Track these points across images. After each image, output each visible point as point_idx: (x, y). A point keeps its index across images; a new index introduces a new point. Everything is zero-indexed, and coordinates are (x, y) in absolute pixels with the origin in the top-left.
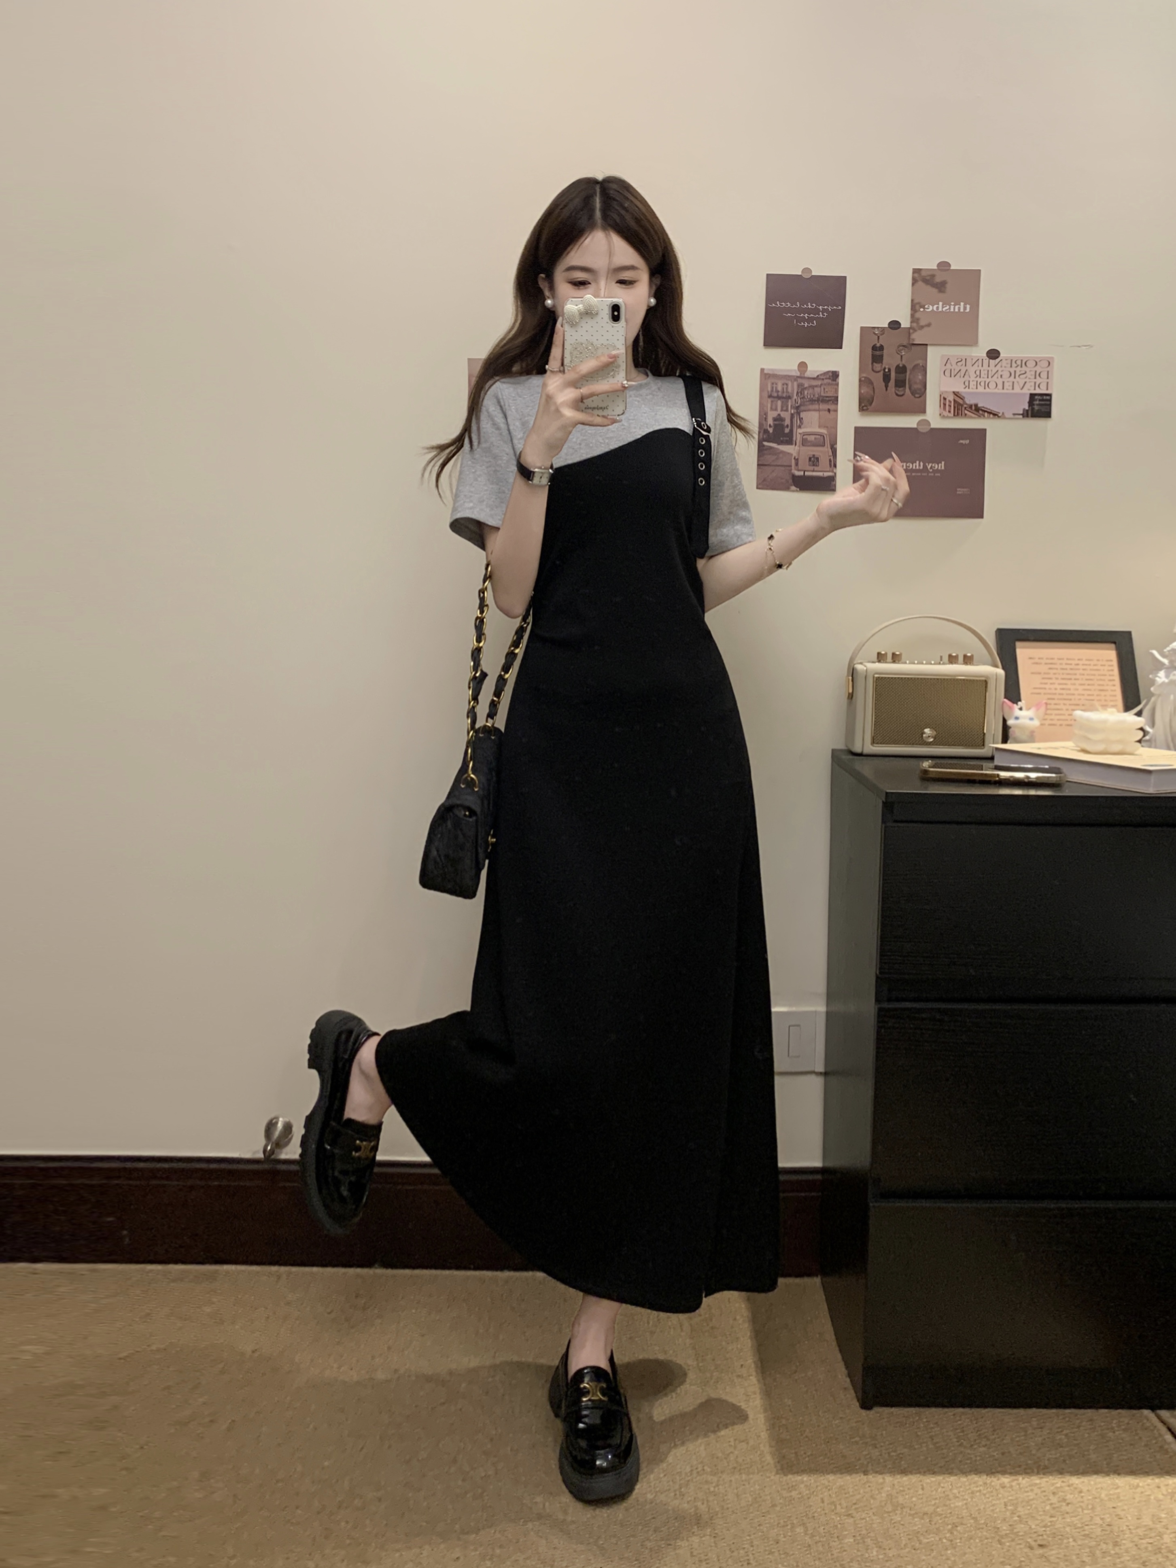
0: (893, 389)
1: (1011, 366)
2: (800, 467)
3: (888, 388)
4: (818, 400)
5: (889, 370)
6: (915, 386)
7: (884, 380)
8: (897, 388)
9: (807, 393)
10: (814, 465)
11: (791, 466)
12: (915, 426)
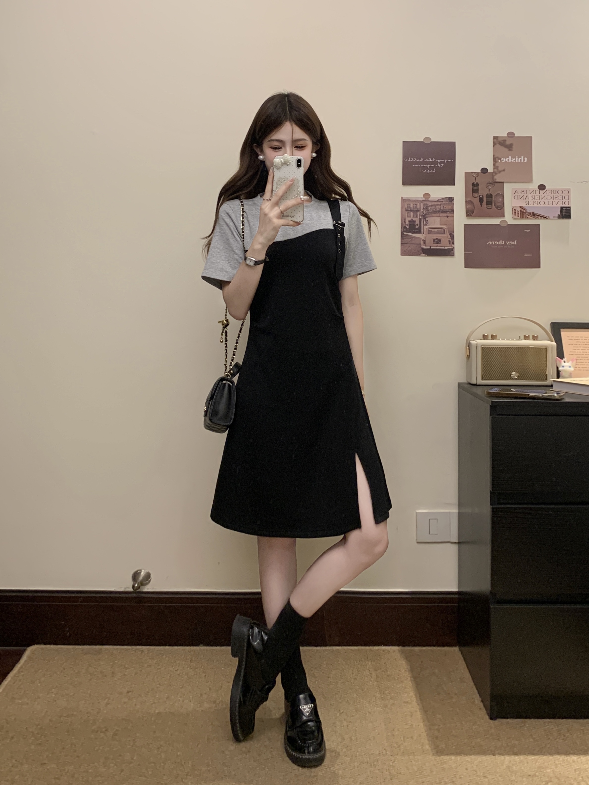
0: (485, 206)
1: (551, 194)
2: (426, 245)
3: (482, 205)
4: (439, 212)
5: (483, 196)
6: (497, 204)
7: (480, 201)
8: (487, 205)
9: (431, 209)
10: (437, 243)
11: (421, 244)
12: (499, 223)
